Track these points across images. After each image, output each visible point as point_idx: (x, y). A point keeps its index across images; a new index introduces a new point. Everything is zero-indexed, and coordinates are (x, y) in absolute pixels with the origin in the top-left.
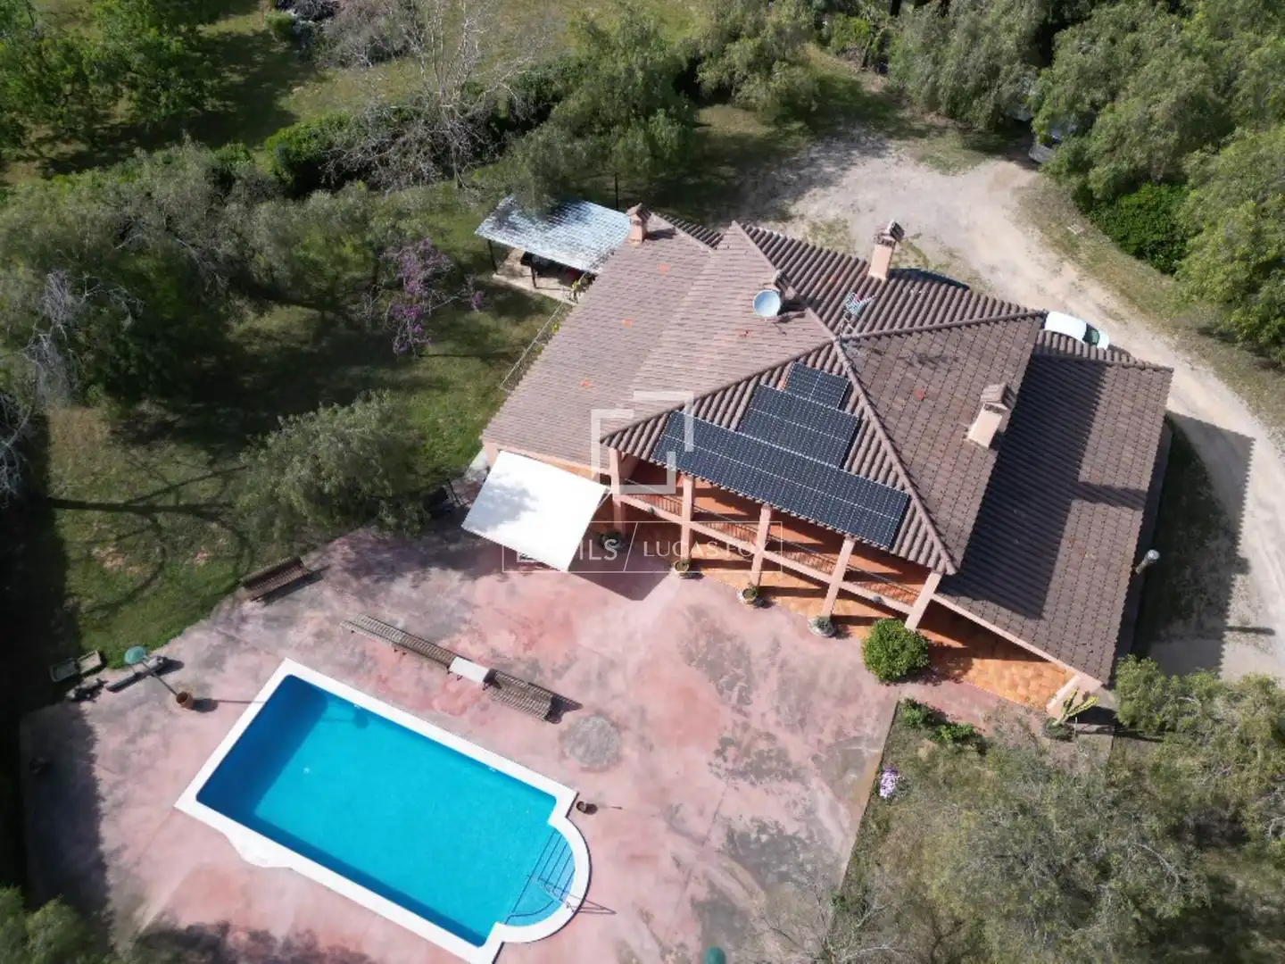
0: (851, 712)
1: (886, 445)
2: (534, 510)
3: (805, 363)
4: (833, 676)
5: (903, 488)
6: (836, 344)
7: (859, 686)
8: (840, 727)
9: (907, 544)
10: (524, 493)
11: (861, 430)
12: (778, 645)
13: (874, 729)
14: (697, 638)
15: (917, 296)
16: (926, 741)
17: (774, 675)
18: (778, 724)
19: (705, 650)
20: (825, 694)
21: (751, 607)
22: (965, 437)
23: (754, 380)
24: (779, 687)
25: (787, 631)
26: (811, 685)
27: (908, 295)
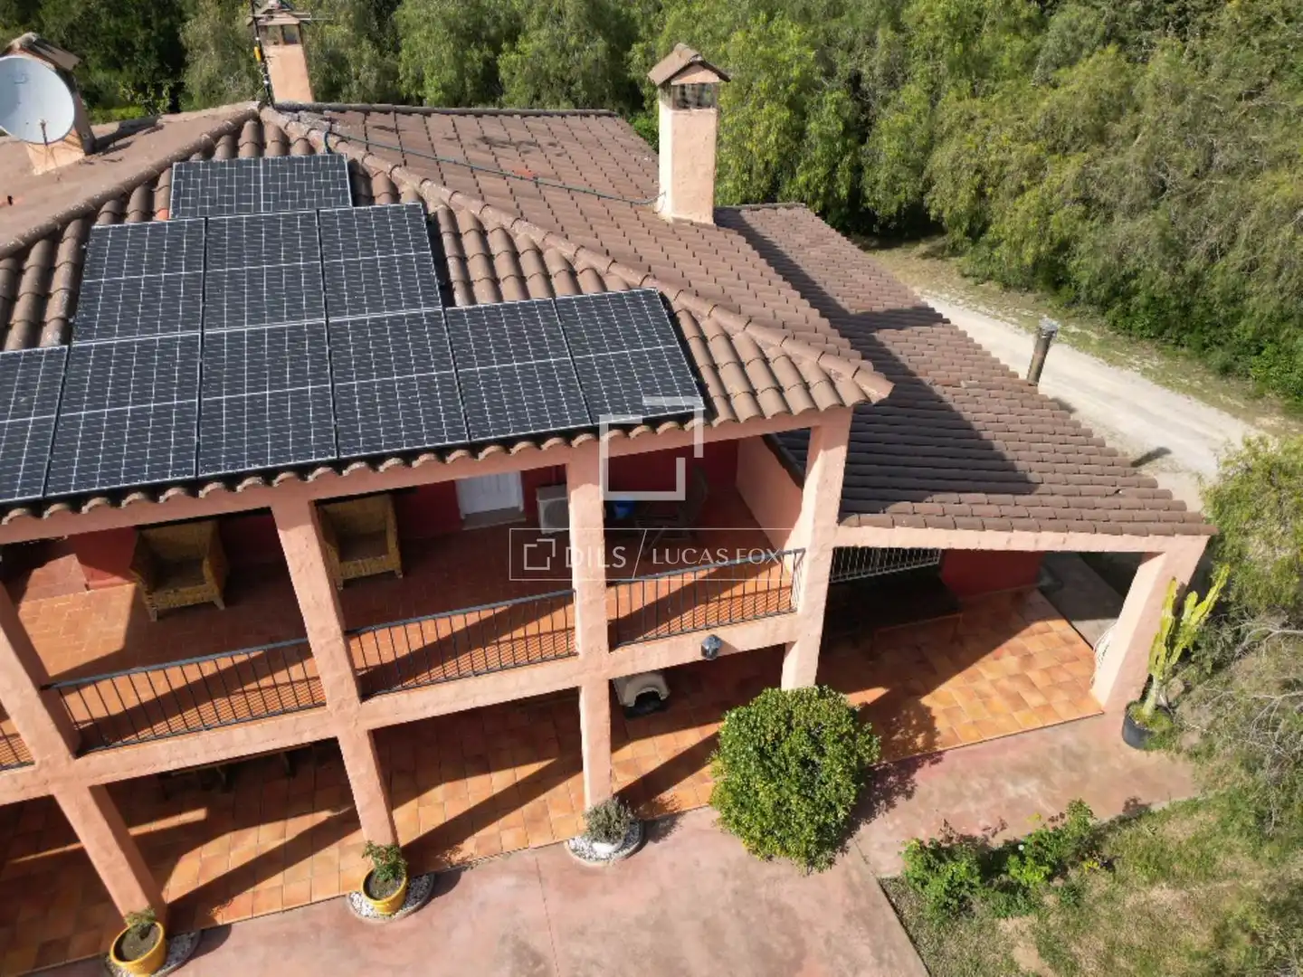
1: (524, 229)
3: (207, 157)
4: (711, 932)
6: (269, 114)
9: (735, 385)
12: (535, 960)
16: (1008, 926)
21: (406, 921)
22: (660, 216)
23: (71, 230)
25: (536, 909)
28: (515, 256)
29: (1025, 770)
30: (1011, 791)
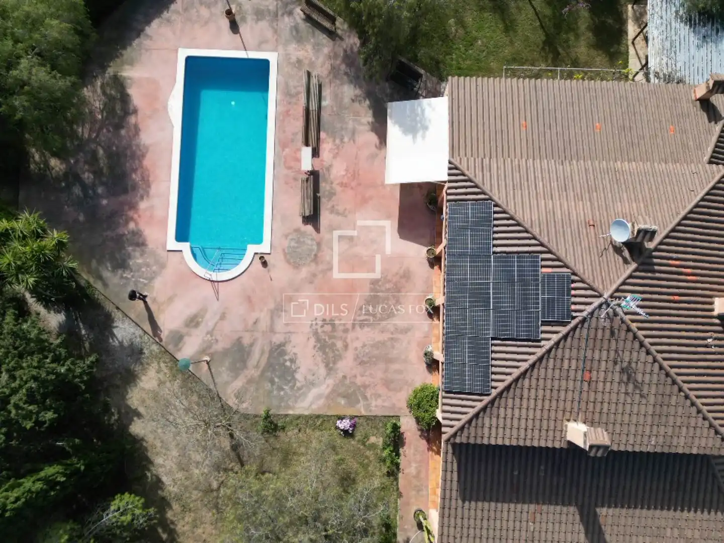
0: (382, 390)
1: (525, 366)
2: (414, 142)
3: (573, 282)
4: (400, 372)
5: (495, 388)
6: (601, 300)
7: (400, 390)
8: (369, 386)
9: (452, 402)
10: (425, 128)
11: (530, 343)
12: (406, 333)
13: (376, 406)
14: (389, 281)
15: (706, 346)
16: (381, 440)
17: (386, 336)
18: (356, 349)
19: (383, 289)
20: (386, 371)
22: (568, 420)
24: (379, 342)
25: (418, 335)
26: (389, 361)
27: (705, 339)
28: (519, 361)
29: (419, 473)
30: (414, 465)
